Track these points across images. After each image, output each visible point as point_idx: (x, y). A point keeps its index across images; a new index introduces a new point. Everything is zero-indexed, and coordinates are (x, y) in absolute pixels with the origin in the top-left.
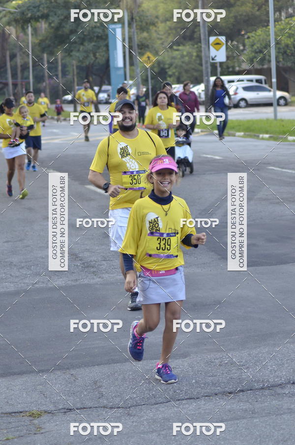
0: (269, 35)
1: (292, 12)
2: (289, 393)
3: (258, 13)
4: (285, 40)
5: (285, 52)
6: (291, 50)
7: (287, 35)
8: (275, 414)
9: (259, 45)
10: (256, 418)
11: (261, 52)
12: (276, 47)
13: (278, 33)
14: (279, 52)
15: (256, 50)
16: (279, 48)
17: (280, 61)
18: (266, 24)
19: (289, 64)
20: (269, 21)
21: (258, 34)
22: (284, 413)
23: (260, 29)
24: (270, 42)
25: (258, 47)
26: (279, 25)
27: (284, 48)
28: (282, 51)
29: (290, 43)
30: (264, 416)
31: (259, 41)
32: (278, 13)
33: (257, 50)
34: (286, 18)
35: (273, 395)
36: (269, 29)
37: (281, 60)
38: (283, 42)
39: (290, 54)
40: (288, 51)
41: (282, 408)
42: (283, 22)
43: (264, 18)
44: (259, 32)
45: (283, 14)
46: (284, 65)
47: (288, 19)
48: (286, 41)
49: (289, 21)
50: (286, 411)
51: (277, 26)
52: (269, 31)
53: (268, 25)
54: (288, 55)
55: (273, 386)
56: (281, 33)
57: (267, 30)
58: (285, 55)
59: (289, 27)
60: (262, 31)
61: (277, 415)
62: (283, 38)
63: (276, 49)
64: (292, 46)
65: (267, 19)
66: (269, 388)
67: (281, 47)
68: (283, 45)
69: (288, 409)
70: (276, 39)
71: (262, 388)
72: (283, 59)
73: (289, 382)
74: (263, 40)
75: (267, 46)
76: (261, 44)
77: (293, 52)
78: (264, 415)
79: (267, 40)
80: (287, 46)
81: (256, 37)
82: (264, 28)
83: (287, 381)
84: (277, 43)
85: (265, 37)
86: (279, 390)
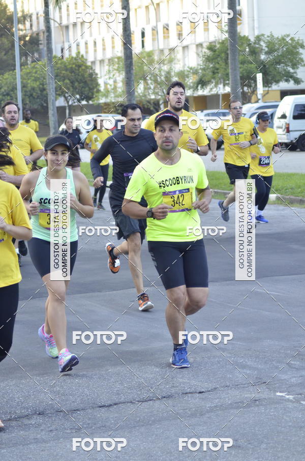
0: (16, 79)
1: (37, 56)
2: (36, 423)
3: (5, 57)
4: (32, 83)
5: (31, 95)
6: (37, 93)
7: (33, 78)
8: (21, 444)
9: (6, 88)
10: (3, 448)
11: (8, 94)
12: (22, 90)
13: (25, 77)
14: (25, 95)
15: (3, 93)
16: (26, 91)
17: (27, 104)
18: (12, 68)
19: (35, 107)
20: (15, 65)
21: (5, 77)
22: (31, 443)
23: (7, 73)
24: (16, 84)
25: (5, 90)
26: (26, 69)
27: (30, 91)
28: (28, 93)
29: (36, 86)
30: (11, 447)
31: (6, 84)
32: (24, 58)
33: (5, 93)
34: (32, 62)
35: (20, 426)
36: (16, 72)
37: (28, 102)
38: (29, 85)
39: (36, 97)
40: (34, 94)
41: (28, 438)
42: (29, 66)
43: (11, 62)
44: (6, 76)
45: (29, 59)
46: (30, 107)
47: (34, 63)
48: (32, 85)
49: (35, 65)
50: (33, 441)
51: (24, 70)
52: (15, 75)
53: (15, 69)
54: (34, 98)
55: (20, 417)
56: (27, 77)
57: (14, 73)
58: (31, 98)
59: (34, 71)
60: (9, 75)
61: (23, 445)
62: (29, 81)
63: (22, 92)
64: (38, 89)
65: (14, 63)
66: (16, 419)
67: (28, 90)
68: (29, 88)
69: (34, 439)
70: (22, 82)
71: (9, 420)
72: (30, 102)
73: (36, 413)
74: (10, 84)
75: (14, 89)
76: (8, 87)
77: (39, 95)
78: (11, 445)
79: (14, 83)
80: (33, 89)
81: (4, 80)
82: (11, 72)
83: (33, 412)
84: (24, 86)
85: (12, 80)
86: (26, 421)
